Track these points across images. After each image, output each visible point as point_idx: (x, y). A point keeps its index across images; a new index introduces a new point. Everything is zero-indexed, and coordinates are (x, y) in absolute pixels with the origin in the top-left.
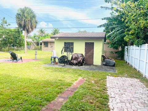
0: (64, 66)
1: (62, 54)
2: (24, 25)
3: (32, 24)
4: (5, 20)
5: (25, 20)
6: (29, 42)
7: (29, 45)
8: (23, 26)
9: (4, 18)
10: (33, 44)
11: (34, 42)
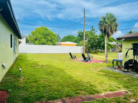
0: (127, 72)
1: (126, 57)
2: (104, 29)
3: (111, 28)
4: (93, 28)
5: (105, 25)
6: (113, 45)
7: (112, 48)
8: (103, 31)
9: (93, 27)
10: (118, 47)
11: (119, 45)
